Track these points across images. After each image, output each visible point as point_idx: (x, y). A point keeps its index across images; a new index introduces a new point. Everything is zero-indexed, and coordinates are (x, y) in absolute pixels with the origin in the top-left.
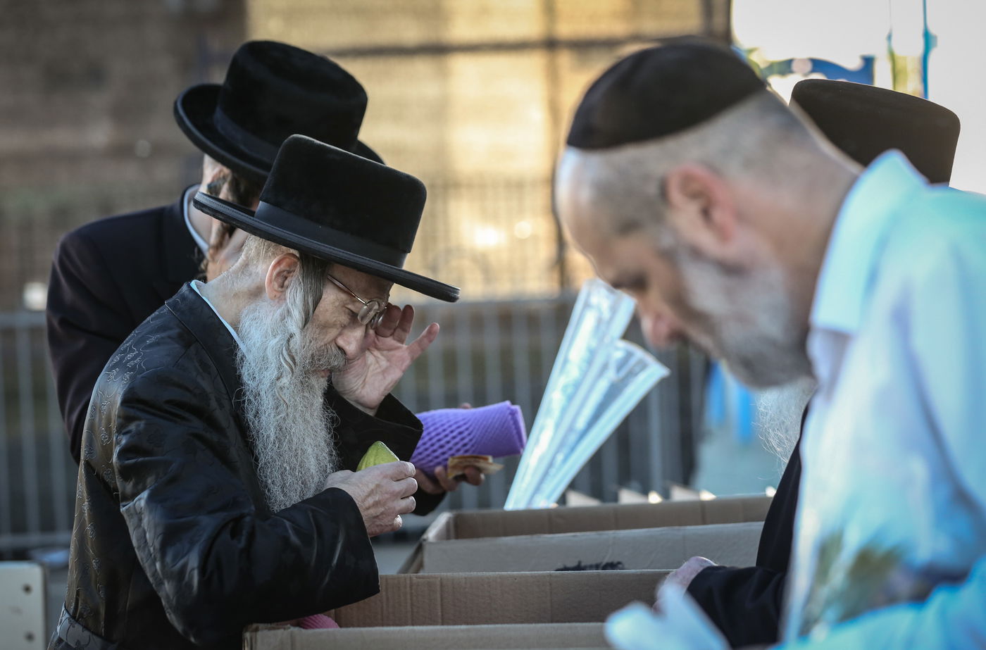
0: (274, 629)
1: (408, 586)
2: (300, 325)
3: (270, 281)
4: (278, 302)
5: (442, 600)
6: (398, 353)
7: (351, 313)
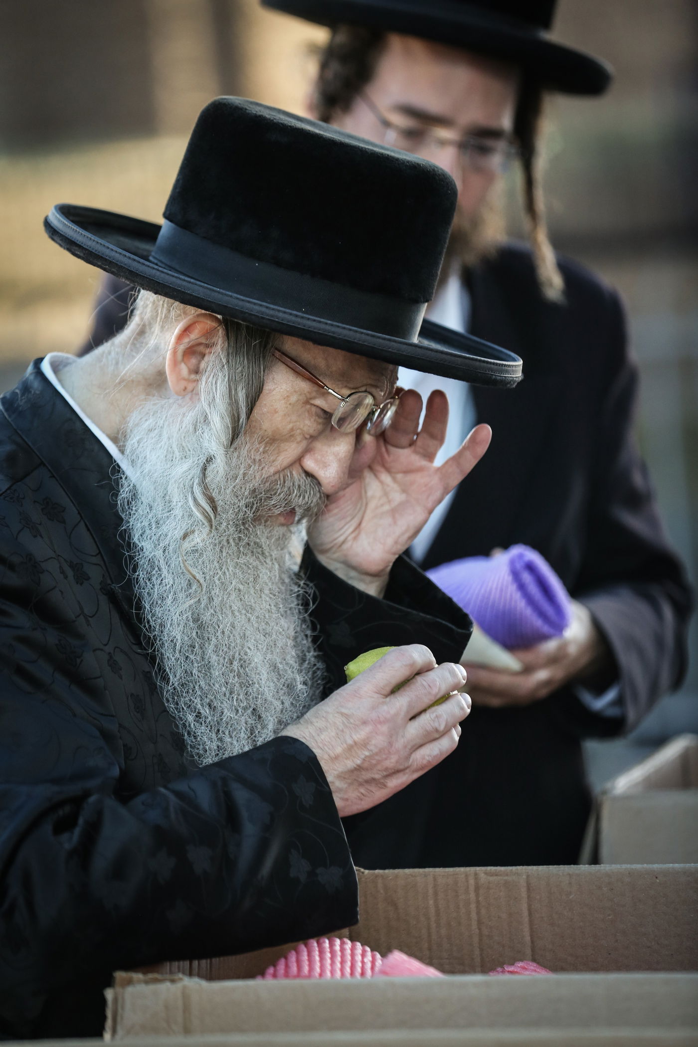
0: (156, 981)
1: (472, 888)
2: (224, 438)
3: (175, 363)
4: (191, 399)
5: (530, 914)
6: (419, 479)
7: (321, 413)
